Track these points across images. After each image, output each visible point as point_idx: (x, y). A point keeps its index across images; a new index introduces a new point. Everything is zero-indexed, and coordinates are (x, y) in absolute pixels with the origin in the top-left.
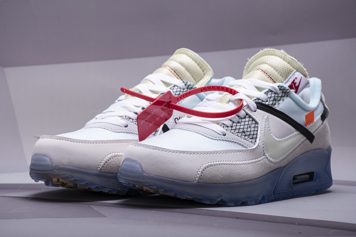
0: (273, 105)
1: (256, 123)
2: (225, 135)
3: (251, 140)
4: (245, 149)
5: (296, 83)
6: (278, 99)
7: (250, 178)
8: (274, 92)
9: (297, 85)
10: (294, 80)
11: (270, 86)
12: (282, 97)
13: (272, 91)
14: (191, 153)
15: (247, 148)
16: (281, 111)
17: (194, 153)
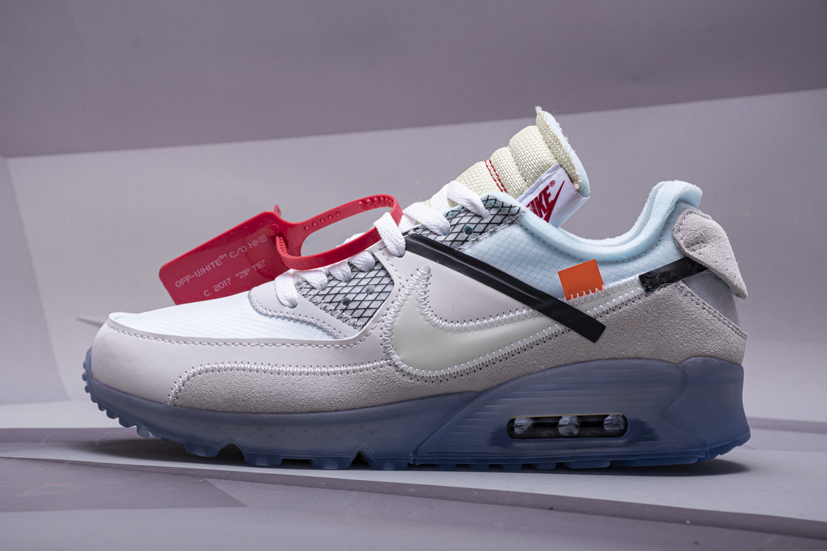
0: (455, 243)
1: (392, 283)
2: (294, 306)
3: (353, 321)
4: (331, 339)
5: (549, 195)
6: (476, 230)
7: (317, 406)
8: (473, 213)
9: (551, 199)
10: (547, 188)
11: (467, 200)
12: (490, 226)
13: (469, 211)
14: (178, 340)
15: (336, 338)
16: (476, 258)
17: (186, 341)
